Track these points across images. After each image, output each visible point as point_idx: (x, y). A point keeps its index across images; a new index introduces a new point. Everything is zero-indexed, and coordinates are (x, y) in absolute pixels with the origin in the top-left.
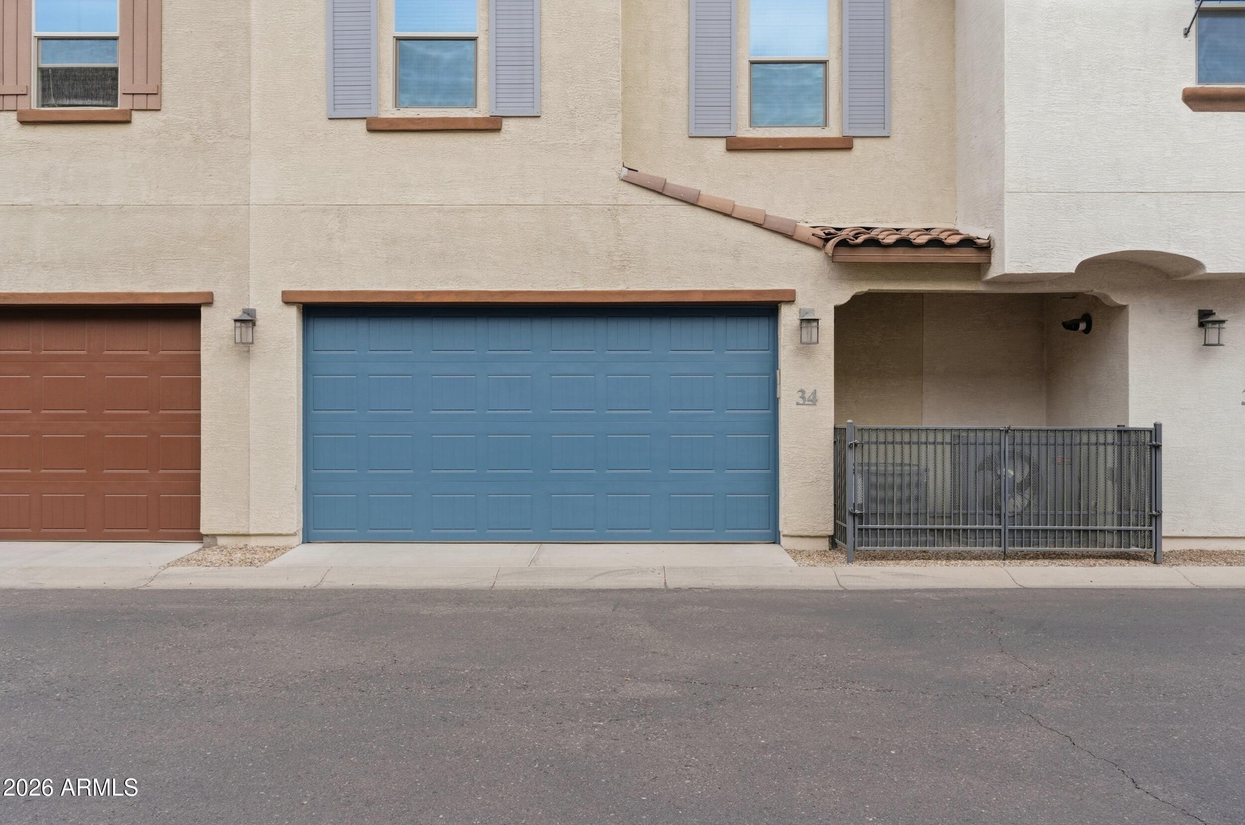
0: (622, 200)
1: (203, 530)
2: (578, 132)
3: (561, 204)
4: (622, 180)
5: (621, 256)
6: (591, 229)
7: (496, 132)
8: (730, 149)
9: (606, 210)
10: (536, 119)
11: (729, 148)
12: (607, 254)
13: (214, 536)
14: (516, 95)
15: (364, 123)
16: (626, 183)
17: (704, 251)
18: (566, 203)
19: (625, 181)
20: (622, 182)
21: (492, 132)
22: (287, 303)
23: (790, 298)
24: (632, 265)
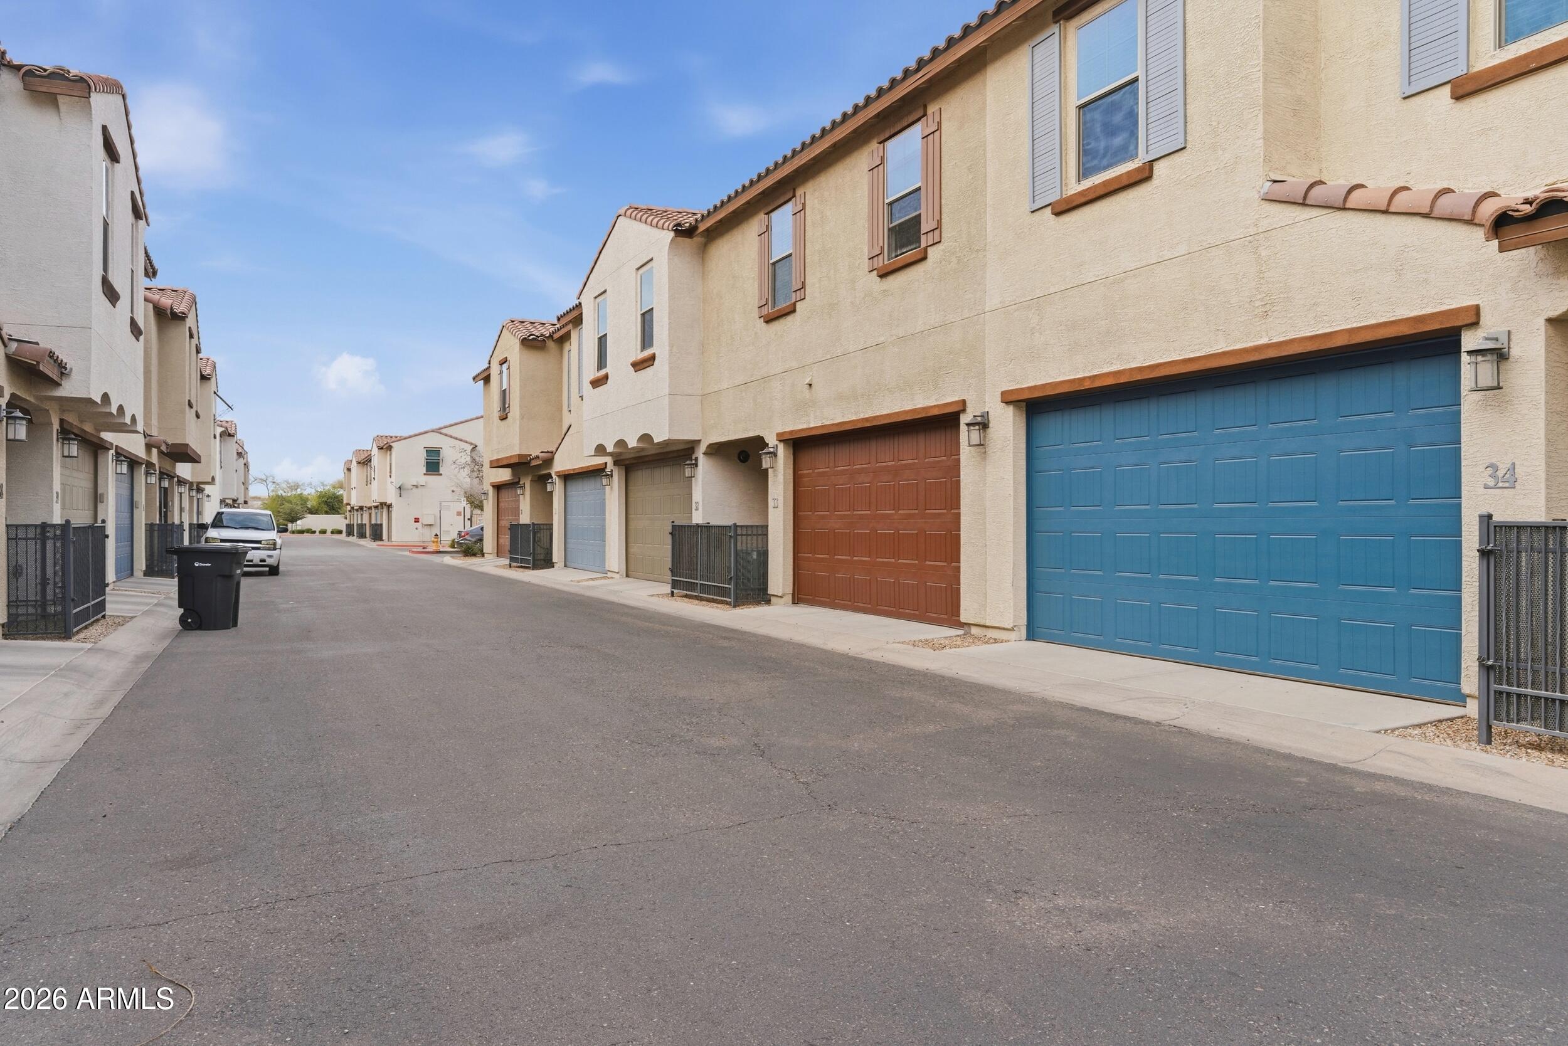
0: (1264, 224)
1: (963, 619)
2: (1220, 152)
3: (1204, 248)
4: (1262, 199)
5: (1262, 299)
6: (1232, 272)
7: (1147, 181)
8: (1458, 97)
9: (1247, 243)
10: (1182, 151)
11: (1457, 95)
12: (1249, 300)
13: (969, 625)
14: (1165, 131)
15: (1049, 210)
16: (1267, 202)
17: (1356, 271)
18: (1208, 246)
19: (1266, 200)
20: (1263, 201)
21: (1145, 182)
22: (1008, 403)
23: (1473, 317)
24: (1275, 308)
